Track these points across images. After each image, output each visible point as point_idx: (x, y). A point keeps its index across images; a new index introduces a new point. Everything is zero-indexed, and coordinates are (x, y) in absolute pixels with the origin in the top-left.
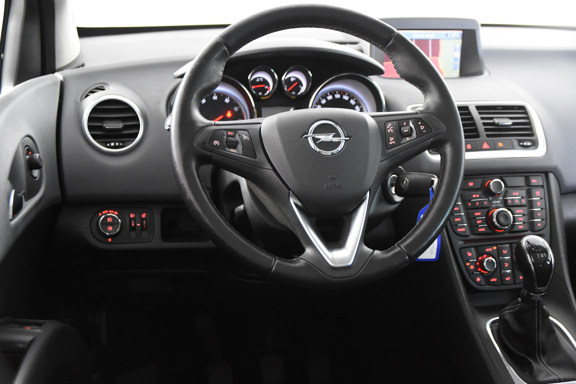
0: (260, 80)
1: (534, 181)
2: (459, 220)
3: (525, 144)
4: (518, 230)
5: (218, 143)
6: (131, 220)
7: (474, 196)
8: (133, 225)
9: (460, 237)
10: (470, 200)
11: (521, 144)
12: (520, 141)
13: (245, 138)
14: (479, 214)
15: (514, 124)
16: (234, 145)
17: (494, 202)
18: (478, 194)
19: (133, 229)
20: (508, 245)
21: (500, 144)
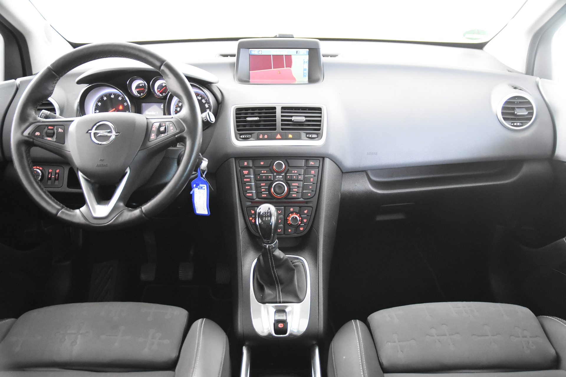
0: (142, 85)
1: (312, 163)
2: (249, 187)
3: (313, 136)
4: (292, 197)
5: (39, 134)
6: (49, 173)
7: (263, 172)
8: (50, 176)
9: (248, 199)
10: (259, 174)
11: (308, 136)
12: (307, 134)
13: (60, 131)
14: (264, 184)
15: (307, 121)
16: (51, 135)
17: (277, 177)
18: (265, 170)
19: (50, 179)
20: (283, 207)
21: (290, 136)
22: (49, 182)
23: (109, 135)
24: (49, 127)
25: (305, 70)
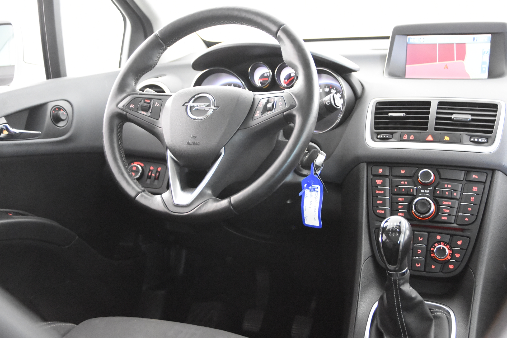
1: (475, 176)
2: (381, 202)
3: (480, 140)
4: (440, 220)
5: (133, 106)
6: (150, 170)
7: (402, 183)
8: (150, 174)
9: (377, 217)
10: (398, 186)
11: (472, 139)
12: (471, 136)
13: (156, 105)
14: (402, 199)
15: (473, 120)
16: (146, 109)
17: (423, 191)
18: (406, 181)
19: (149, 177)
20: (426, 233)
21: (447, 138)
22: (149, 181)
23: (207, 108)
24: (146, 101)
25: (483, 63)
